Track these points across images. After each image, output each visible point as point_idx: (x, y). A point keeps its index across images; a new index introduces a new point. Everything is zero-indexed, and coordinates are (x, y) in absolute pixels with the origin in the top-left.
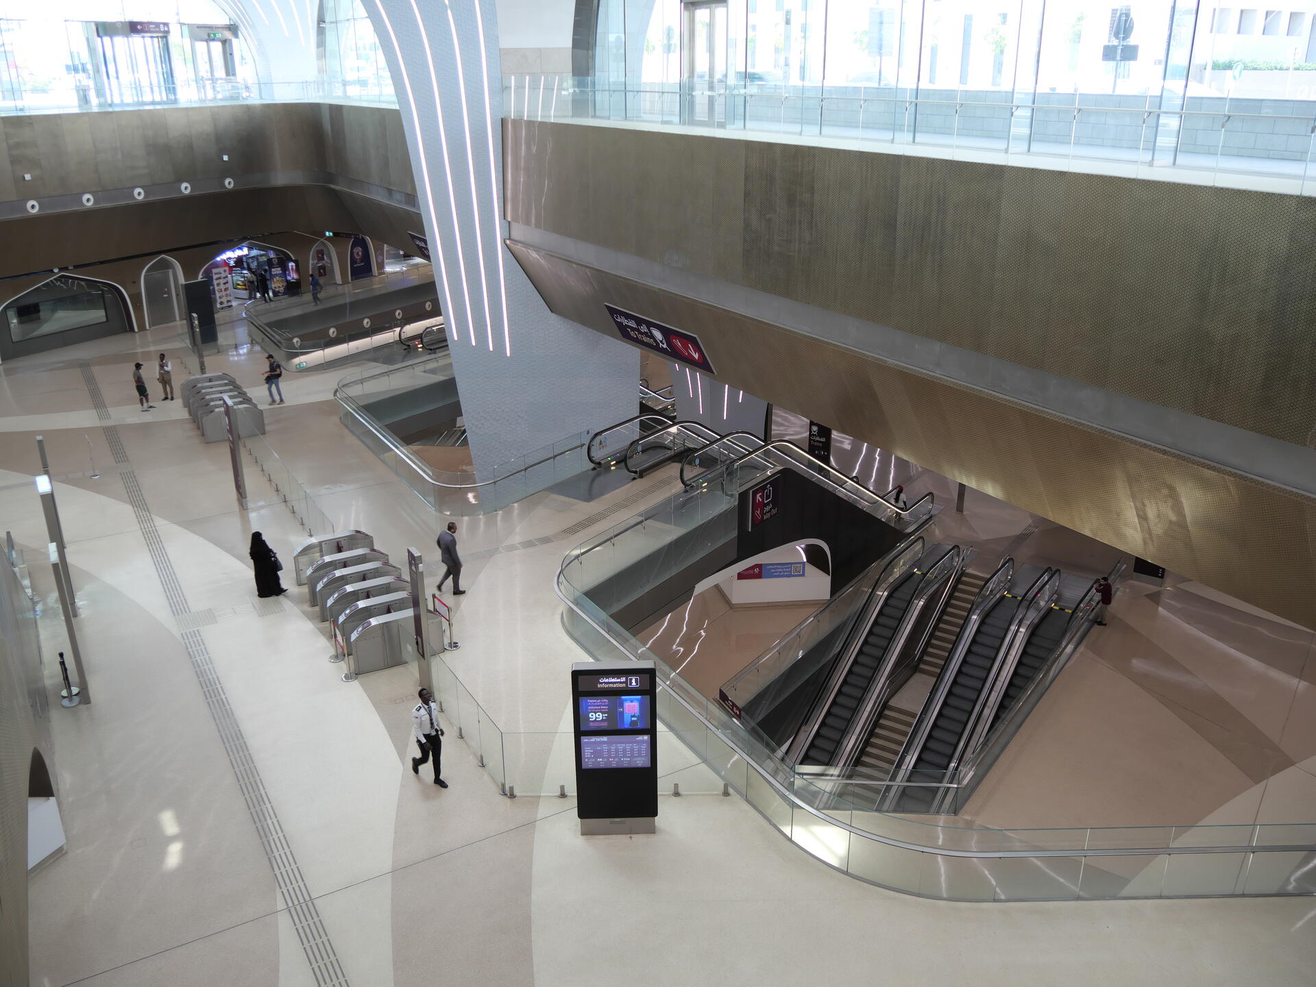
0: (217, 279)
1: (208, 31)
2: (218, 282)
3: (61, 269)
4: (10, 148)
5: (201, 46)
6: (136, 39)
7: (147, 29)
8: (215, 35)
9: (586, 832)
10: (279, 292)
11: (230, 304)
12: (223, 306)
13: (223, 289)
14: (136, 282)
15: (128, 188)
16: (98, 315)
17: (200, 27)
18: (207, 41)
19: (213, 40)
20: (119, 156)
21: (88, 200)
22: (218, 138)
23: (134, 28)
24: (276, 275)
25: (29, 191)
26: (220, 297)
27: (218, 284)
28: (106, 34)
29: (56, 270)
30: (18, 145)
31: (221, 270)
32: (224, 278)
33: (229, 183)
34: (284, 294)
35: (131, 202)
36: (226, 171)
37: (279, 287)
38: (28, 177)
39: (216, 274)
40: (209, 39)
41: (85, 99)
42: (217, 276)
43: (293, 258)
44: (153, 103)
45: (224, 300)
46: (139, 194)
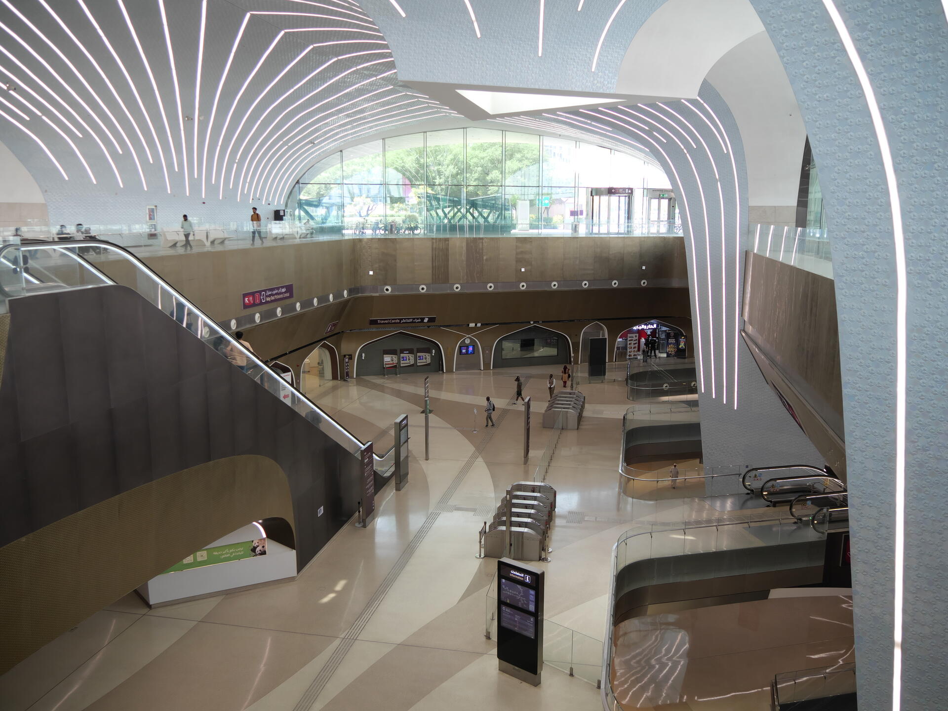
0: (630, 341)
1: (658, 193)
2: (630, 342)
3: (535, 322)
4: (517, 254)
5: (655, 202)
6: (614, 199)
7: (617, 192)
8: (663, 195)
9: (502, 670)
10: (671, 354)
11: (635, 357)
12: (631, 357)
13: (633, 347)
14: (578, 335)
15: (579, 280)
16: (553, 351)
17: (654, 190)
18: (658, 199)
19: (663, 198)
20: (577, 262)
21: (555, 285)
22: (641, 255)
23: (611, 191)
24: (671, 343)
25: (522, 278)
26: (630, 352)
27: (630, 344)
28: (596, 195)
29: (532, 323)
30: (522, 252)
31: (634, 335)
32: (635, 340)
33: (644, 283)
34: (675, 356)
35: (579, 288)
36: (644, 275)
37: (672, 351)
38: (523, 270)
39: (629, 337)
40: (660, 198)
41: (575, 228)
42: (630, 339)
43: (685, 334)
44: (618, 233)
45: (632, 354)
46: (585, 285)
